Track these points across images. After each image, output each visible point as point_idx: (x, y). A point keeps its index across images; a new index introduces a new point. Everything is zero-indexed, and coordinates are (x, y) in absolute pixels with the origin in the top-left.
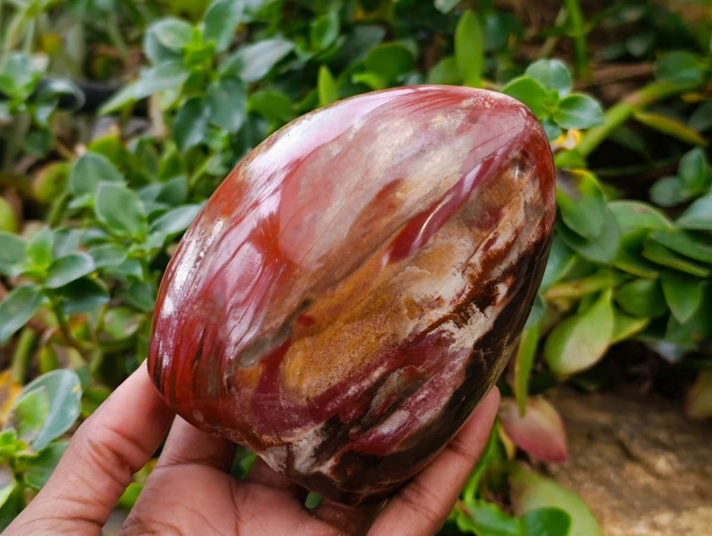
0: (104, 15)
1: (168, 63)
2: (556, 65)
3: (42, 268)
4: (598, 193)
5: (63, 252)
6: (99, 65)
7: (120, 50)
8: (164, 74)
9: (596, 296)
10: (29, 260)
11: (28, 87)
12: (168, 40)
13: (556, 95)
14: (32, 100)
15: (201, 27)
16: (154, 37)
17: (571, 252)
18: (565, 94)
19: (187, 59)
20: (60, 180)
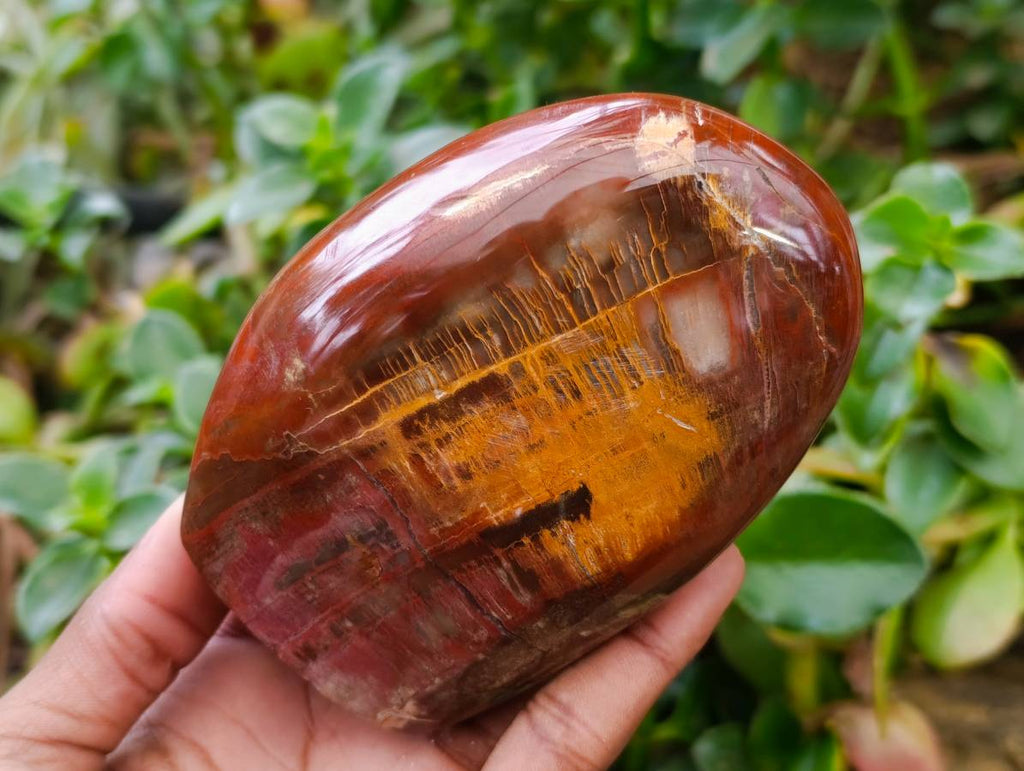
0: (155, 85)
1: (277, 168)
2: (944, 172)
3: (98, 515)
4: (1004, 377)
5: (131, 488)
6: (141, 162)
7: (179, 136)
8: (270, 185)
9: (989, 539)
10: (77, 500)
11: (52, 207)
12: (278, 133)
13: (946, 223)
14: (59, 228)
15: (330, 111)
16: (255, 128)
17: (959, 471)
18: (961, 219)
19: (309, 164)
20: (103, 352)
